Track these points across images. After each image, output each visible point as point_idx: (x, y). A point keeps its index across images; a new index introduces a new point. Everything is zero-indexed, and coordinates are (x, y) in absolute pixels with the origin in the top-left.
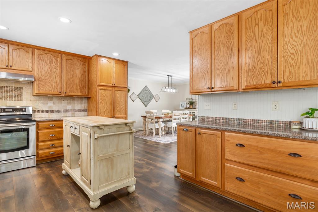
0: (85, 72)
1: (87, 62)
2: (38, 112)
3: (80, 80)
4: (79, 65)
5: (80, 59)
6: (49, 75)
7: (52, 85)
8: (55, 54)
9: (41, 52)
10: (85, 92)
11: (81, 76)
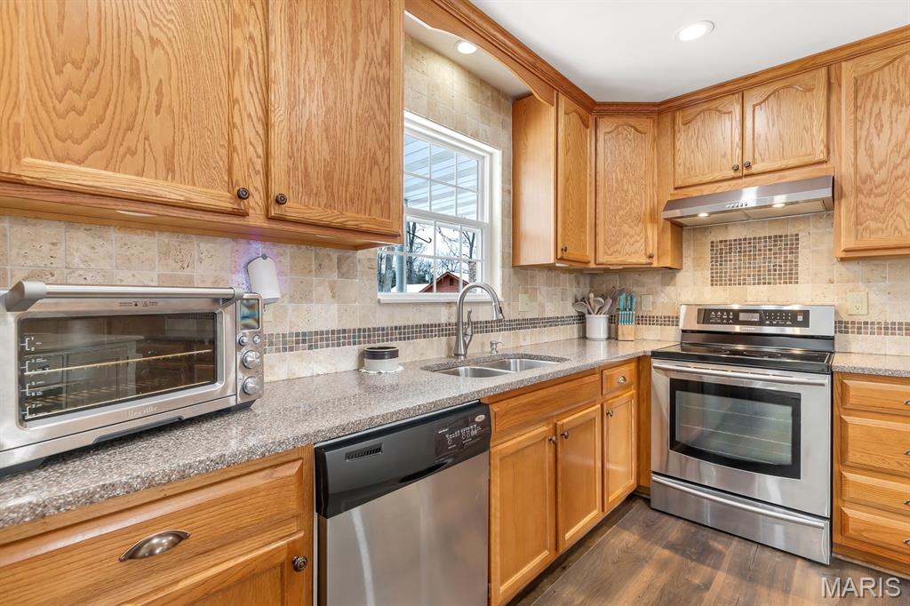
2: (863, 328)
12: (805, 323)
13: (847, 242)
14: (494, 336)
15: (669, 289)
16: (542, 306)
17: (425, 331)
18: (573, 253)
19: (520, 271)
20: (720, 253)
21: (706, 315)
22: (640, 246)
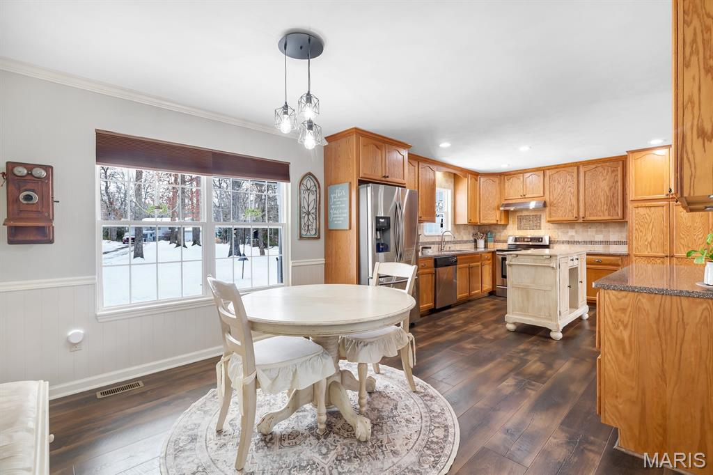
0: (617, 181)
1: (621, 166)
2: (557, 242)
3: (608, 197)
4: (605, 174)
5: (608, 164)
6: (562, 198)
7: (566, 208)
8: (570, 169)
9: (553, 171)
10: (617, 213)
11: (610, 189)
12: (542, 241)
13: (548, 219)
14: (449, 245)
15: (505, 231)
16: (462, 237)
17: (433, 243)
18: (472, 221)
19: (456, 226)
20: (520, 219)
21: (516, 239)
22: (494, 218)
